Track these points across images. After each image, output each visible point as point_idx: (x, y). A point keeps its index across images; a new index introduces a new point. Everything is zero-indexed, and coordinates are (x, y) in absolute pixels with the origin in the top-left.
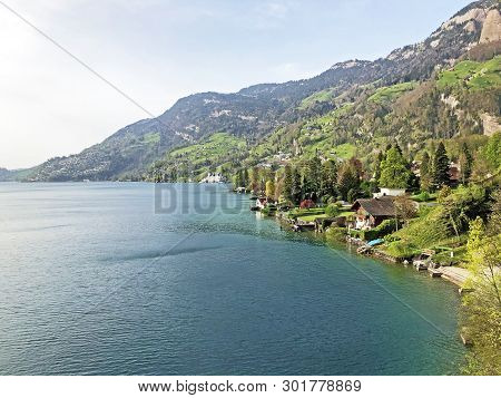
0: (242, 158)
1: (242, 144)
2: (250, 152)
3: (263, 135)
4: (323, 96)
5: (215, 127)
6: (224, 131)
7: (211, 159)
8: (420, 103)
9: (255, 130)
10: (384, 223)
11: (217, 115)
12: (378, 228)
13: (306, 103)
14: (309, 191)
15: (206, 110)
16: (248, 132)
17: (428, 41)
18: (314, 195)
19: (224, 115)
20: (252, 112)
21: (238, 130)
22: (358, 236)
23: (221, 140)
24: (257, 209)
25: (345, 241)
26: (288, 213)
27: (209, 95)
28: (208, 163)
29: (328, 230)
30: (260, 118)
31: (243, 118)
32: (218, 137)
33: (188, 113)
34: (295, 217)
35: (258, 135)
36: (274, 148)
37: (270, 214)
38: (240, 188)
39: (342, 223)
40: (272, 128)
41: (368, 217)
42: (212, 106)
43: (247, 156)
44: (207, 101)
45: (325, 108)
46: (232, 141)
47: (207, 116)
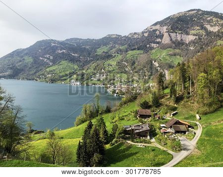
1: (76, 67)
5: (61, 58)
6: (66, 60)
11: (60, 52)
13: (100, 51)
15: (54, 49)
17: (143, 33)
19: (64, 52)
20: (76, 52)
21: (73, 60)
27: (54, 41)
30: (81, 55)
31: (73, 55)
32: (64, 63)
33: (45, 49)
42: (57, 47)
44: (53, 44)
46: (71, 65)
47: (55, 52)
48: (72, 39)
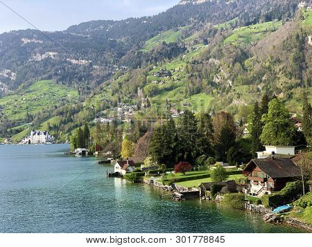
0: (74, 112)
1: (72, 94)
2: (84, 104)
3: (99, 83)
4: (170, 37)
5: (37, 73)
6: (50, 77)
7: (34, 113)
8: (286, 47)
9: (89, 77)
10: (289, 185)
11: (39, 58)
12: (282, 192)
13: (151, 45)
14: (183, 151)
15: (25, 52)
16: (80, 79)
18: (189, 156)
19: (49, 58)
20: (84, 54)
21: (68, 77)
22: (260, 202)
23: (45, 89)
24: (117, 175)
25: (243, 209)
26: (160, 178)
27: (29, 33)
28: (30, 118)
29: (218, 197)
30: (95, 62)
31: (74, 61)
32: (42, 86)
34: (172, 184)
35: (93, 83)
36: (114, 99)
37: (137, 180)
38: (80, 150)
39: (233, 188)
40: (110, 75)
41: (266, 180)
42: (32, 46)
43: (80, 109)
44: (25, 41)
45: (174, 51)
46: (60, 90)
47: (26, 59)
48: (84, 25)
